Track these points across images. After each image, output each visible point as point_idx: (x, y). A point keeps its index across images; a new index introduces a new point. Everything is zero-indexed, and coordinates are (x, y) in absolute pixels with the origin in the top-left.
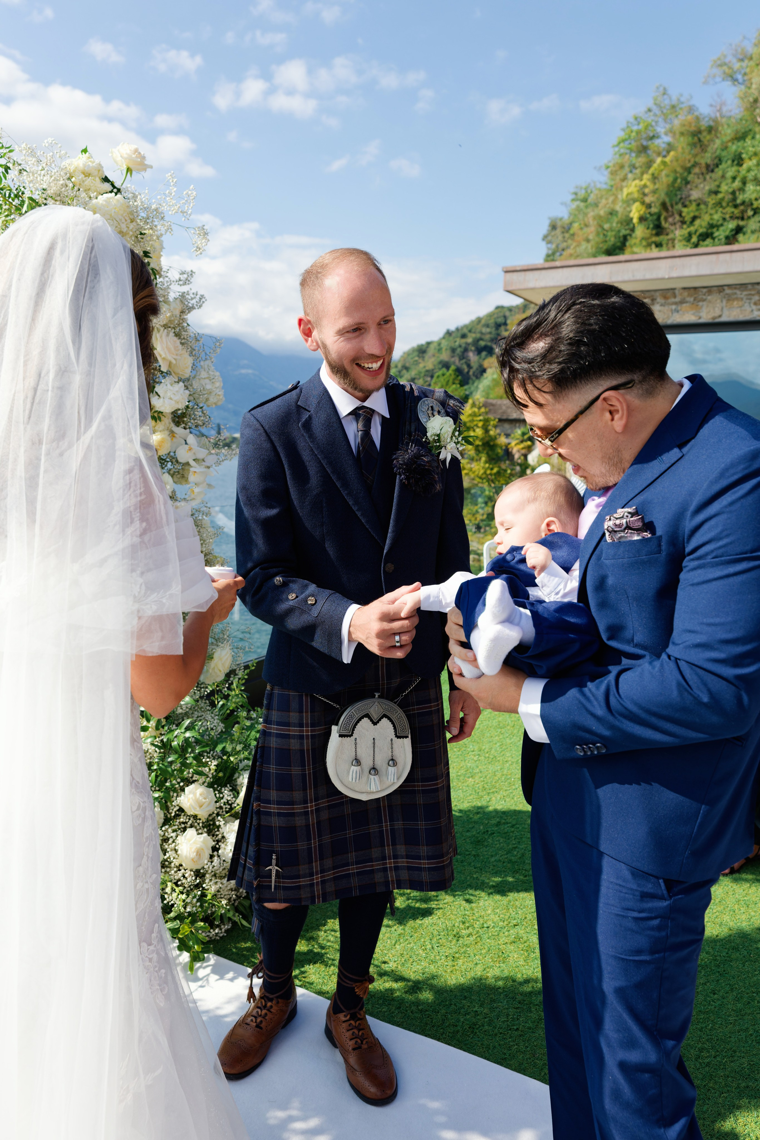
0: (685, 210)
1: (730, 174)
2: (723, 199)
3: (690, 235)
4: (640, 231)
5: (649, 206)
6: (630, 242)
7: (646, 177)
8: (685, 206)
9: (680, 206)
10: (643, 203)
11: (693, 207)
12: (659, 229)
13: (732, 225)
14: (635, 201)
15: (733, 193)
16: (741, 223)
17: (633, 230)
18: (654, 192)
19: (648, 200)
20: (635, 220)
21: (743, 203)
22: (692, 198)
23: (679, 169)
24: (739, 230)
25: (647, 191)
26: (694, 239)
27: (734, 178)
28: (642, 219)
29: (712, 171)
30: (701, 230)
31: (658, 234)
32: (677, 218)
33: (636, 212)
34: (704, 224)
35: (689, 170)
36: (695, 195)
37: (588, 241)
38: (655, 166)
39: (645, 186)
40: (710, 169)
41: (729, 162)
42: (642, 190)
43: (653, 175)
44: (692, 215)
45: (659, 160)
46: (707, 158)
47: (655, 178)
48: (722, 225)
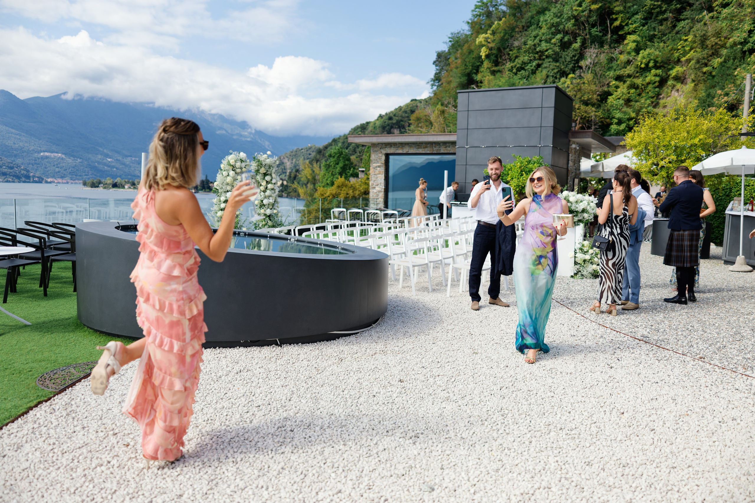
0: (511, 52)
1: (534, 33)
2: (530, 48)
3: (512, 67)
4: (486, 64)
5: (491, 49)
6: (482, 69)
7: (489, 32)
8: (511, 50)
9: (508, 50)
10: (488, 47)
11: (515, 51)
12: (496, 64)
13: (534, 64)
14: (483, 46)
15: (535, 45)
16: (540, 62)
17: (482, 62)
18: (493, 41)
19: (490, 45)
20: (483, 57)
21: (540, 51)
22: (515, 46)
23: (507, 29)
24: (539, 66)
25: (489, 40)
26: (514, 71)
27: (535, 37)
28: (487, 56)
29: (526, 30)
30: (518, 66)
31: (496, 65)
32: (507, 57)
33: (483, 52)
34: (520, 62)
35: (513, 29)
36: (516, 44)
37: (457, 68)
38: (494, 26)
39: (488, 38)
40: (526, 28)
41: (535, 26)
42: (486, 39)
43: (493, 31)
44: (514, 55)
45: (496, 22)
46: (523, 22)
47: (494, 33)
48: (530, 63)
